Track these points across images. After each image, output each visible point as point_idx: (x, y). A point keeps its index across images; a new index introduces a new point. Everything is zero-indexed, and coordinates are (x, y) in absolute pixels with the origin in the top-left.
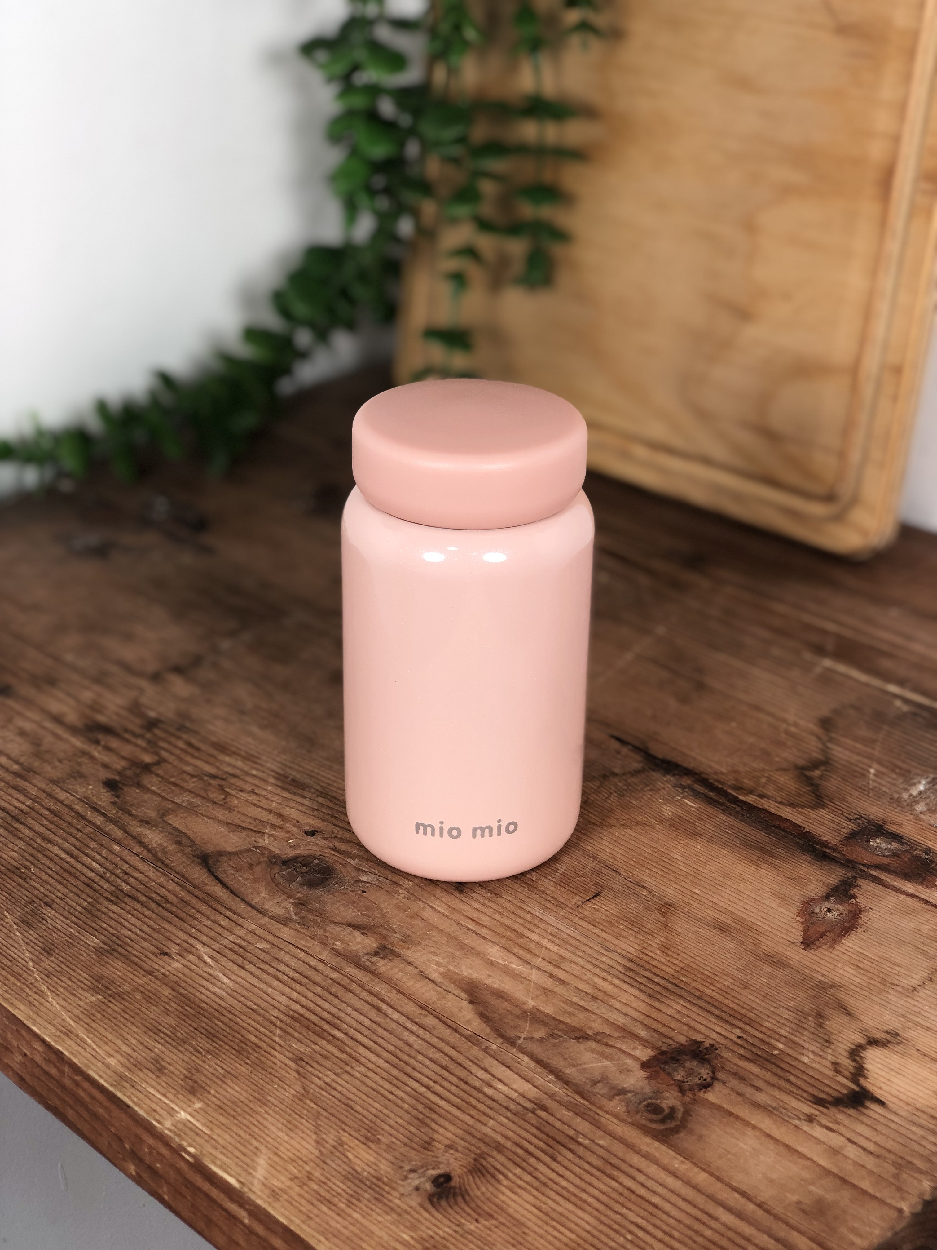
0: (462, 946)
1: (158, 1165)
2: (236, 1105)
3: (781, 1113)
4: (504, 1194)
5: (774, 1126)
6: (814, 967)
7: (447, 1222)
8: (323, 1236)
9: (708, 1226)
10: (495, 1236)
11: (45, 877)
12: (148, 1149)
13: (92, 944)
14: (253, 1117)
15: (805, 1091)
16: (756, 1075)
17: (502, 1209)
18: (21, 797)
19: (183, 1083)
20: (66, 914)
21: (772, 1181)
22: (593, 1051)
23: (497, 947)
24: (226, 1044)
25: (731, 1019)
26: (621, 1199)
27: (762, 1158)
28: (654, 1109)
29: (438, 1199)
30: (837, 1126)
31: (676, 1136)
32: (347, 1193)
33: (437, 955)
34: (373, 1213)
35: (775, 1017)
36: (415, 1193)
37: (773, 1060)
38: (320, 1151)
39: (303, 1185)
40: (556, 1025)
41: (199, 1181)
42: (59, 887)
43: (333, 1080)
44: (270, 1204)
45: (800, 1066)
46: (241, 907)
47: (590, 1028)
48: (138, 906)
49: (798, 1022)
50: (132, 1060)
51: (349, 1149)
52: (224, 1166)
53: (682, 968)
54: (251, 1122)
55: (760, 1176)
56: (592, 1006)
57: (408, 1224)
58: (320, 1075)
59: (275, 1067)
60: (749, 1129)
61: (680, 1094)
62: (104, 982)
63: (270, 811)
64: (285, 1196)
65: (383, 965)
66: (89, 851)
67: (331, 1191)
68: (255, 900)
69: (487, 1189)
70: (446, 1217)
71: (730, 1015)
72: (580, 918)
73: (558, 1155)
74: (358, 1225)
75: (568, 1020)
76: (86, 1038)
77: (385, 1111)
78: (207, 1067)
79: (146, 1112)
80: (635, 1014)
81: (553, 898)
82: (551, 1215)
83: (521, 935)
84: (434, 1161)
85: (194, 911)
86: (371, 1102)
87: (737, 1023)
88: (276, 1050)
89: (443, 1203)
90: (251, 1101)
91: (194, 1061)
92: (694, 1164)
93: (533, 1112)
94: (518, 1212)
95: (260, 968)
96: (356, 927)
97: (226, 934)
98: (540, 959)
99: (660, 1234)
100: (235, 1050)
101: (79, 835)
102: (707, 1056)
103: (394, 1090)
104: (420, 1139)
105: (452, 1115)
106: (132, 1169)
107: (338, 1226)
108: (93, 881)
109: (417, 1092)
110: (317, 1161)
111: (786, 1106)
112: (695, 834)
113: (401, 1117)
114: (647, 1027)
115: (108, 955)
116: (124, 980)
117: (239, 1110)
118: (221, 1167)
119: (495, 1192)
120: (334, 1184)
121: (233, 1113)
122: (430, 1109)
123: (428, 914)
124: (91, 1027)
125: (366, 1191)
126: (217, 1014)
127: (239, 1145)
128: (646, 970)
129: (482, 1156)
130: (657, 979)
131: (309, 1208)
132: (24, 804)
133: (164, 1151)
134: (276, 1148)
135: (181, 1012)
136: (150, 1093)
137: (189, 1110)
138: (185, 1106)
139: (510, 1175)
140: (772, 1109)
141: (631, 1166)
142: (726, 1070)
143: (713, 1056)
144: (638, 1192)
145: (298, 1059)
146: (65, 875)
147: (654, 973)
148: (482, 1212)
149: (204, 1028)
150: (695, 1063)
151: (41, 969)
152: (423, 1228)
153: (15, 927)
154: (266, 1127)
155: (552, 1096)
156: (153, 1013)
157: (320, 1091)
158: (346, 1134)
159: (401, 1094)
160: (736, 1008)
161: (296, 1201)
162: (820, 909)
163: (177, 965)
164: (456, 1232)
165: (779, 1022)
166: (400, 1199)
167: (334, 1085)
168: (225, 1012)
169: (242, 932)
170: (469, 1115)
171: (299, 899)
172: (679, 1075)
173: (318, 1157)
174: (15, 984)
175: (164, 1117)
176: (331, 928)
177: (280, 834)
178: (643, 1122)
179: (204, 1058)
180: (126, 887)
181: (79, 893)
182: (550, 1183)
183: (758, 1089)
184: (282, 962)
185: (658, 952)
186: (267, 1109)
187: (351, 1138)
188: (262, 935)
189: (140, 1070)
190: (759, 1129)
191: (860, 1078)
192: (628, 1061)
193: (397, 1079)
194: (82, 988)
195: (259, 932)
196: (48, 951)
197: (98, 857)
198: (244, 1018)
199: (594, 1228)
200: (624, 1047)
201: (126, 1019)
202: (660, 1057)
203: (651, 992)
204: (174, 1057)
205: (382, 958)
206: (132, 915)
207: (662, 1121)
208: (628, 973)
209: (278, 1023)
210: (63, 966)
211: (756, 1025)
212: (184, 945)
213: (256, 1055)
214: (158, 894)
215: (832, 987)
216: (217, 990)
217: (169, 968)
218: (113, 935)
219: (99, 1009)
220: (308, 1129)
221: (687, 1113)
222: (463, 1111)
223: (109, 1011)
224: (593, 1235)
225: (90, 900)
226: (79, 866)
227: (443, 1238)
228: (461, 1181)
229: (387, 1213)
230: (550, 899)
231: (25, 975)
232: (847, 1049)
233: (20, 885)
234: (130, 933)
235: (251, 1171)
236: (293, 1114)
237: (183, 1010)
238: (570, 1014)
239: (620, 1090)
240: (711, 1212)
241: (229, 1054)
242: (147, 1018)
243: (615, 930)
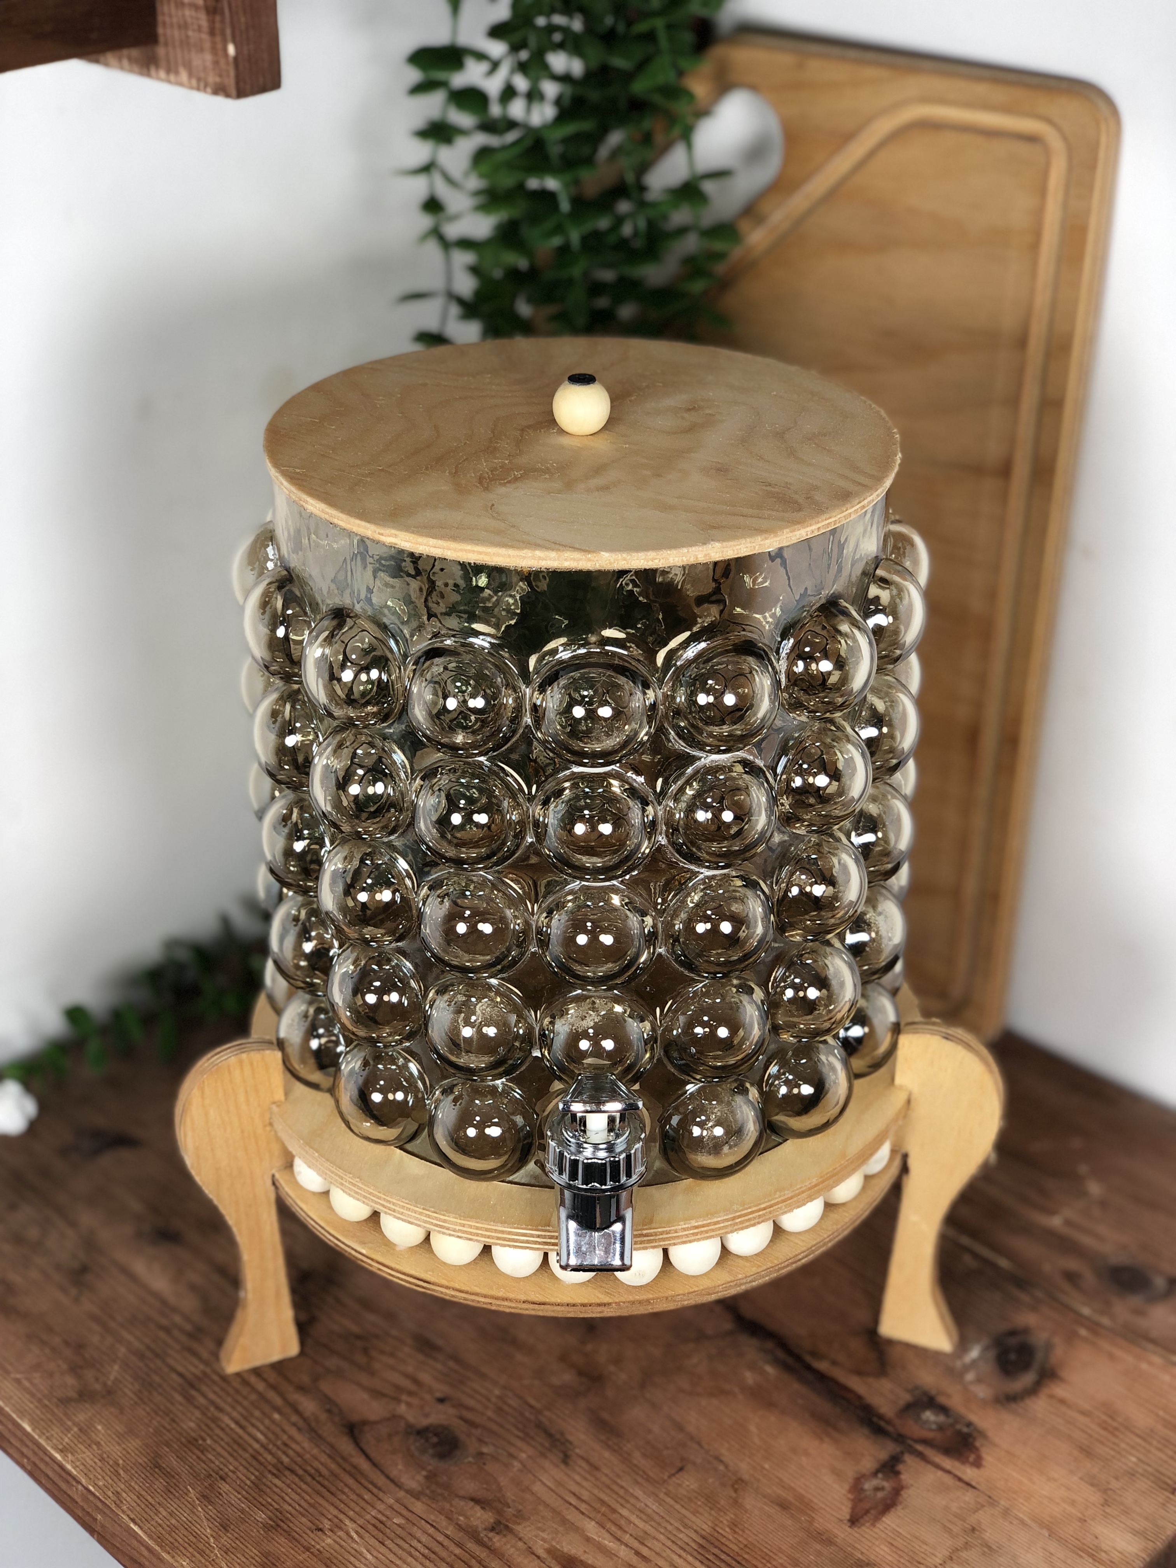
0: (564, 1521)
6: (856, 1545)
11: (219, 1449)
13: (260, 1520)
18: (196, 1362)
20: (238, 1488)
23: (593, 1523)
33: (543, 1531)
42: (231, 1460)
46: (381, 1481)
48: (297, 1480)
53: (746, 1546)
63: (407, 1376)
65: (499, 1541)
66: (254, 1421)
68: (394, 1473)
72: (666, 1494)
81: (644, 1472)
83: (614, 1511)
85: (342, 1484)
95: (397, 1545)
96: (476, 1501)
97: (369, 1508)
98: (628, 1536)
101: (245, 1403)
108: (258, 1453)
112: (770, 1405)
115: (274, 1531)
116: (287, 1557)
123: (537, 1488)
128: (716, 1547)
130: (723, 1557)
132: (196, 1367)
146: (236, 1447)
147: (722, 1551)
151: (220, 1546)
153: (197, 1502)
162: (868, 1486)
163: (329, 1541)
169: (381, 1506)
171: (430, 1471)
174: (200, 1561)
176: (456, 1502)
177: (414, 1401)
180: (286, 1460)
181: (247, 1466)
184: (415, 1538)
185: (728, 1529)
188: (399, 1510)
195: (397, 1506)
196: (225, 1527)
197: (262, 1428)
205: (497, 1533)
206: (292, 1489)
208: (700, 1550)
210: (237, 1542)
212: (336, 1520)
214: (311, 1466)
215: (868, 1564)
217: (323, 1544)
218: (276, 1509)
225: (257, 1473)
226: (246, 1437)
230: (641, 1473)
231: (208, 1552)
233: (198, 1458)
234: (290, 1508)
243: (693, 1505)
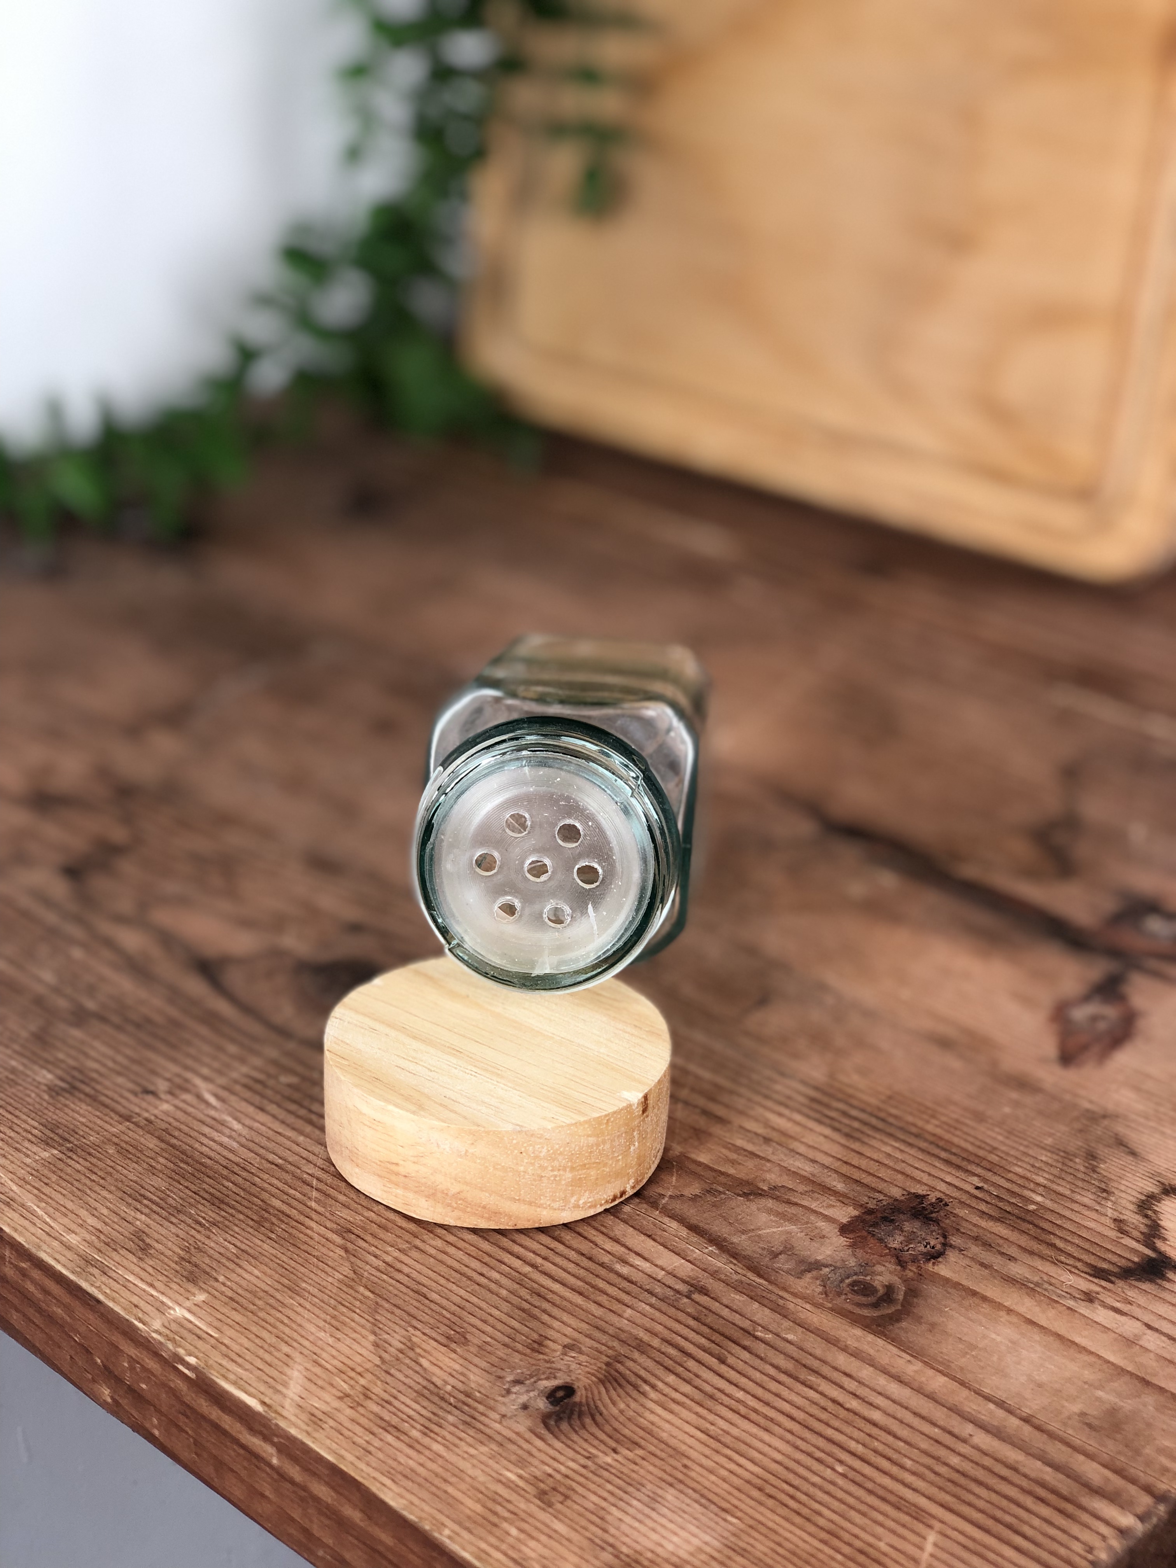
1: (144, 1386)
2: (255, 1296)
3: (1046, 1290)
4: (652, 1412)
5: (1037, 1309)
6: (1078, 1091)
7: (571, 1453)
8: (389, 1478)
9: (953, 1451)
10: (642, 1472)
12: (129, 1362)
13: (43, 1081)
14: (281, 1312)
15: (1079, 1260)
16: (1006, 1239)
17: (650, 1433)
19: (178, 1268)
21: (1040, 1385)
22: (770, 1211)
24: (241, 1212)
25: (964, 1164)
26: (824, 1416)
27: (1024, 1352)
28: (864, 1289)
29: (556, 1422)
30: (1129, 1306)
31: (897, 1325)
32: (422, 1415)
34: (462, 1444)
35: (1027, 1160)
36: (522, 1413)
37: (1028, 1218)
38: (380, 1357)
39: (356, 1405)
40: (715, 1178)
41: (204, 1406)
43: (395, 1258)
44: (308, 1433)
45: (1068, 1225)
46: (256, 1029)
47: (764, 1181)
48: (110, 1029)
49: (1059, 1165)
50: (102, 1237)
51: (422, 1353)
52: (242, 1383)
53: (890, 1097)
54: (278, 1319)
55: (1023, 1379)
56: (766, 1151)
57: (513, 1458)
58: (378, 1252)
59: (311, 1243)
60: (1003, 1313)
61: (899, 1268)
62: (60, 1132)
63: (294, 901)
64: (331, 1423)
67: (400, 1414)
68: (276, 1018)
69: (628, 1406)
70: (569, 1447)
71: (964, 1159)
72: (740, 1034)
73: (729, 1356)
74: (440, 1461)
75: (732, 1171)
76: (35, 1208)
77: (474, 1300)
78: (212, 1244)
79: (125, 1309)
80: (827, 1161)
82: (723, 1439)
84: (549, 1368)
85: (189, 1034)
86: (454, 1288)
87: (972, 1168)
88: (312, 1219)
89: (564, 1426)
90: (277, 1290)
91: (192, 1236)
92: (925, 1363)
93: (688, 1297)
94: (675, 1437)
95: (286, 1109)
97: (236, 1064)
98: (687, 1089)
99: (885, 1464)
100: (252, 1220)
102: (934, 1215)
103: (485, 1270)
104: (527, 1337)
105: (571, 1302)
106: (106, 1393)
107: (411, 1463)
108: (44, 997)
109: (520, 1273)
110: (377, 1372)
111: (1053, 1281)
112: (897, 919)
113: (497, 1308)
114: (846, 1178)
115: (67, 1095)
116: (90, 1129)
117: (260, 1303)
118: (234, 1383)
119: (640, 1410)
120: (403, 1403)
121: (252, 1307)
122: (539, 1295)
124: (44, 1194)
125: (449, 1412)
126: (225, 1172)
127: (261, 1352)
128: (840, 1100)
129: (618, 1359)
131: (367, 1439)
133: (152, 1364)
134: (315, 1354)
135: (174, 1171)
136: (129, 1281)
137: (188, 1304)
138: (181, 1299)
139: (660, 1385)
140: (1032, 1286)
141: (835, 1369)
142: (964, 1233)
143: (942, 1213)
144: (848, 1406)
145: (345, 1231)
148: (622, 1438)
149: (207, 1192)
150: (917, 1224)
152: (536, 1462)
154: (300, 1326)
155: (714, 1274)
156: (132, 1172)
157: (378, 1274)
158: (418, 1333)
159: (495, 1275)
160: (970, 1148)
161: (349, 1430)
163: (165, 1107)
164: (584, 1467)
165: (1033, 1166)
166: (500, 1423)
167: (399, 1265)
168: (236, 1169)
170: (595, 1302)
172: (896, 1241)
173: (378, 1366)
175: (151, 1314)
177: (310, 932)
178: (850, 1307)
179: (207, 1232)
182: (719, 1395)
183: (1011, 1258)
184: (317, 1101)
186: (302, 1301)
187: (425, 1338)
189: (115, 1250)
190: (1018, 1314)
191: (1156, 1241)
192: (821, 1224)
193: (490, 1256)
194: (29, 1140)
198: (266, 1177)
199: (788, 1457)
200: (814, 1205)
201: (94, 1181)
202: (868, 1218)
203: (847, 1130)
204: (164, 1232)
206: (102, 1041)
207: (876, 1305)
208: (816, 1106)
209: (315, 1182)
211: (1000, 1171)
212: (178, 1080)
213: (283, 1226)
214: (136, 1013)
215: (1104, 1117)
216: (225, 1140)
217: (156, 1112)
219: (54, 1169)
220: (363, 1326)
221: (912, 1293)
222: (587, 1297)
223: (69, 1170)
224: (787, 1468)
225: (40, 1023)
227: (567, 1476)
228: (590, 1395)
229: (481, 1442)
232: (1134, 1200)
234: (97, 1065)
235: (280, 1388)
236: (341, 1307)
237: (176, 1168)
238: (733, 1162)
239: (810, 1263)
240: (956, 1431)
241: (243, 1226)
242: (124, 1179)
243: (792, 1048)
